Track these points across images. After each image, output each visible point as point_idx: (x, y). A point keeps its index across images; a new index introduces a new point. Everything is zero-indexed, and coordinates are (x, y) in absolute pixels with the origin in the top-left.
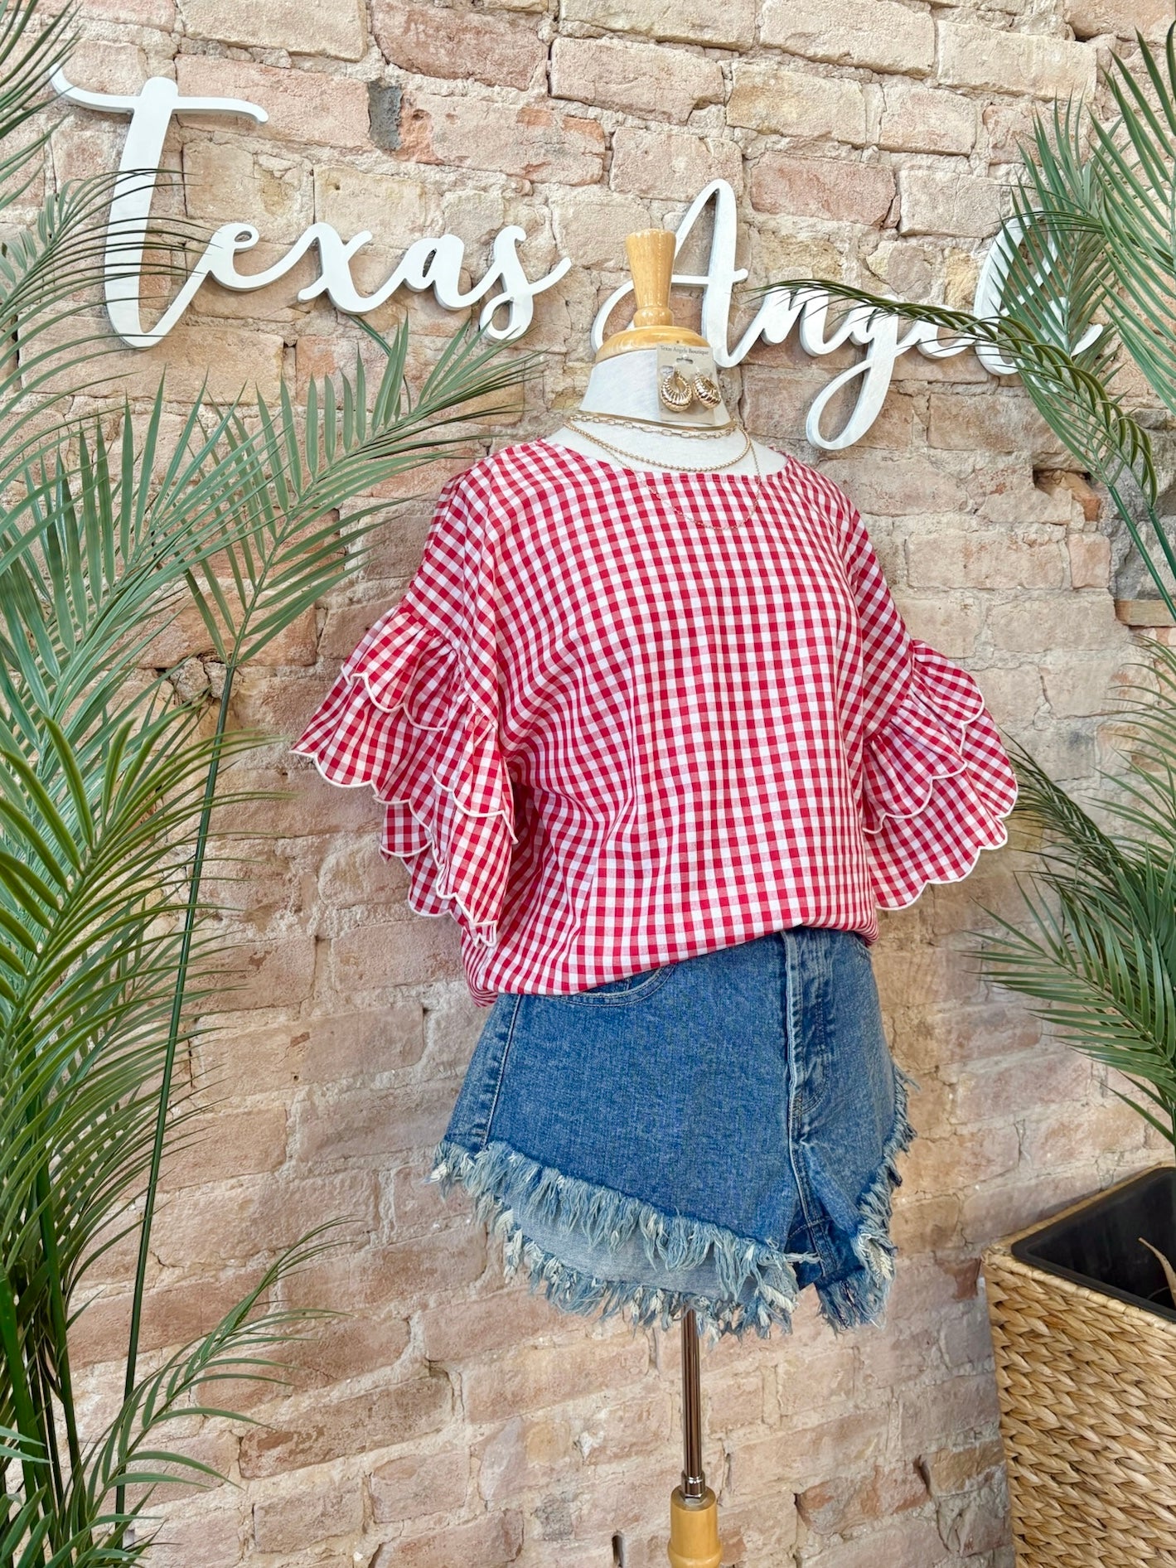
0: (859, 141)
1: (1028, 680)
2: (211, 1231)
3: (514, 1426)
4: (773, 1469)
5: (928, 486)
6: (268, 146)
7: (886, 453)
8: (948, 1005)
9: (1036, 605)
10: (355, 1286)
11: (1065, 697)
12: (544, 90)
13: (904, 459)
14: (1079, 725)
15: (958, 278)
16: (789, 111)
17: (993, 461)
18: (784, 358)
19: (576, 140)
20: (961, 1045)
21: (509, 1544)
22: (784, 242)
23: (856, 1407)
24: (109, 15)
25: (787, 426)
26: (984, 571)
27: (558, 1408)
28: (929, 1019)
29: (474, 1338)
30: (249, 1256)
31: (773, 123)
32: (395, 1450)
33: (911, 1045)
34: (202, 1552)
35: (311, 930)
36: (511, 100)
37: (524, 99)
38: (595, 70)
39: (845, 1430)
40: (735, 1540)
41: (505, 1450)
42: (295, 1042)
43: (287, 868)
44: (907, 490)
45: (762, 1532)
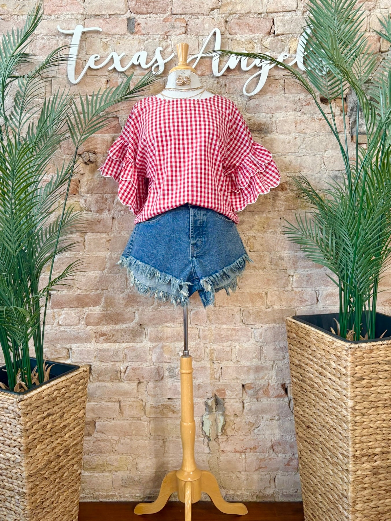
0: (260, 12)
1: (317, 159)
2: (88, 282)
3: (160, 345)
4: (235, 375)
5: (284, 105)
6: (104, 36)
7: (270, 96)
8: (289, 252)
9: (321, 138)
10: (121, 302)
11: (331, 164)
12: (170, 13)
13: (276, 98)
14: (337, 173)
15: (293, 46)
16: (238, 7)
17: (306, 96)
18: (238, 73)
19: (178, 24)
20: (294, 264)
21: (159, 375)
22: (238, 42)
23: (262, 364)
24: (70, 13)
25: (238, 90)
26: (302, 128)
27: (173, 344)
28: (283, 255)
29: (150, 320)
30: (97, 290)
31: (233, 11)
32: (131, 344)
33: (276, 262)
34: (86, 357)
35: (111, 215)
36: (162, 17)
37: (165, 16)
38: (183, 6)
39: (258, 369)
40: (223, 392)
41: (158, 350)
42: (108, 241)
43: (107, 201)
44: (277, 106)
45: (231, 391)
